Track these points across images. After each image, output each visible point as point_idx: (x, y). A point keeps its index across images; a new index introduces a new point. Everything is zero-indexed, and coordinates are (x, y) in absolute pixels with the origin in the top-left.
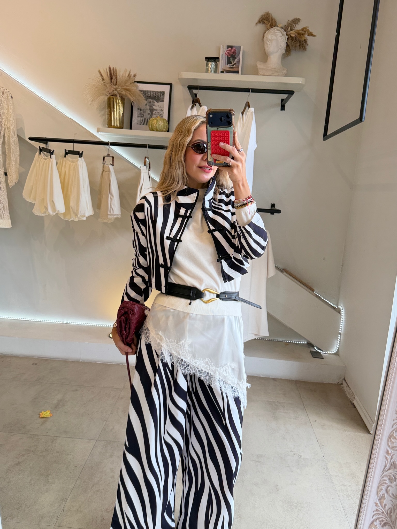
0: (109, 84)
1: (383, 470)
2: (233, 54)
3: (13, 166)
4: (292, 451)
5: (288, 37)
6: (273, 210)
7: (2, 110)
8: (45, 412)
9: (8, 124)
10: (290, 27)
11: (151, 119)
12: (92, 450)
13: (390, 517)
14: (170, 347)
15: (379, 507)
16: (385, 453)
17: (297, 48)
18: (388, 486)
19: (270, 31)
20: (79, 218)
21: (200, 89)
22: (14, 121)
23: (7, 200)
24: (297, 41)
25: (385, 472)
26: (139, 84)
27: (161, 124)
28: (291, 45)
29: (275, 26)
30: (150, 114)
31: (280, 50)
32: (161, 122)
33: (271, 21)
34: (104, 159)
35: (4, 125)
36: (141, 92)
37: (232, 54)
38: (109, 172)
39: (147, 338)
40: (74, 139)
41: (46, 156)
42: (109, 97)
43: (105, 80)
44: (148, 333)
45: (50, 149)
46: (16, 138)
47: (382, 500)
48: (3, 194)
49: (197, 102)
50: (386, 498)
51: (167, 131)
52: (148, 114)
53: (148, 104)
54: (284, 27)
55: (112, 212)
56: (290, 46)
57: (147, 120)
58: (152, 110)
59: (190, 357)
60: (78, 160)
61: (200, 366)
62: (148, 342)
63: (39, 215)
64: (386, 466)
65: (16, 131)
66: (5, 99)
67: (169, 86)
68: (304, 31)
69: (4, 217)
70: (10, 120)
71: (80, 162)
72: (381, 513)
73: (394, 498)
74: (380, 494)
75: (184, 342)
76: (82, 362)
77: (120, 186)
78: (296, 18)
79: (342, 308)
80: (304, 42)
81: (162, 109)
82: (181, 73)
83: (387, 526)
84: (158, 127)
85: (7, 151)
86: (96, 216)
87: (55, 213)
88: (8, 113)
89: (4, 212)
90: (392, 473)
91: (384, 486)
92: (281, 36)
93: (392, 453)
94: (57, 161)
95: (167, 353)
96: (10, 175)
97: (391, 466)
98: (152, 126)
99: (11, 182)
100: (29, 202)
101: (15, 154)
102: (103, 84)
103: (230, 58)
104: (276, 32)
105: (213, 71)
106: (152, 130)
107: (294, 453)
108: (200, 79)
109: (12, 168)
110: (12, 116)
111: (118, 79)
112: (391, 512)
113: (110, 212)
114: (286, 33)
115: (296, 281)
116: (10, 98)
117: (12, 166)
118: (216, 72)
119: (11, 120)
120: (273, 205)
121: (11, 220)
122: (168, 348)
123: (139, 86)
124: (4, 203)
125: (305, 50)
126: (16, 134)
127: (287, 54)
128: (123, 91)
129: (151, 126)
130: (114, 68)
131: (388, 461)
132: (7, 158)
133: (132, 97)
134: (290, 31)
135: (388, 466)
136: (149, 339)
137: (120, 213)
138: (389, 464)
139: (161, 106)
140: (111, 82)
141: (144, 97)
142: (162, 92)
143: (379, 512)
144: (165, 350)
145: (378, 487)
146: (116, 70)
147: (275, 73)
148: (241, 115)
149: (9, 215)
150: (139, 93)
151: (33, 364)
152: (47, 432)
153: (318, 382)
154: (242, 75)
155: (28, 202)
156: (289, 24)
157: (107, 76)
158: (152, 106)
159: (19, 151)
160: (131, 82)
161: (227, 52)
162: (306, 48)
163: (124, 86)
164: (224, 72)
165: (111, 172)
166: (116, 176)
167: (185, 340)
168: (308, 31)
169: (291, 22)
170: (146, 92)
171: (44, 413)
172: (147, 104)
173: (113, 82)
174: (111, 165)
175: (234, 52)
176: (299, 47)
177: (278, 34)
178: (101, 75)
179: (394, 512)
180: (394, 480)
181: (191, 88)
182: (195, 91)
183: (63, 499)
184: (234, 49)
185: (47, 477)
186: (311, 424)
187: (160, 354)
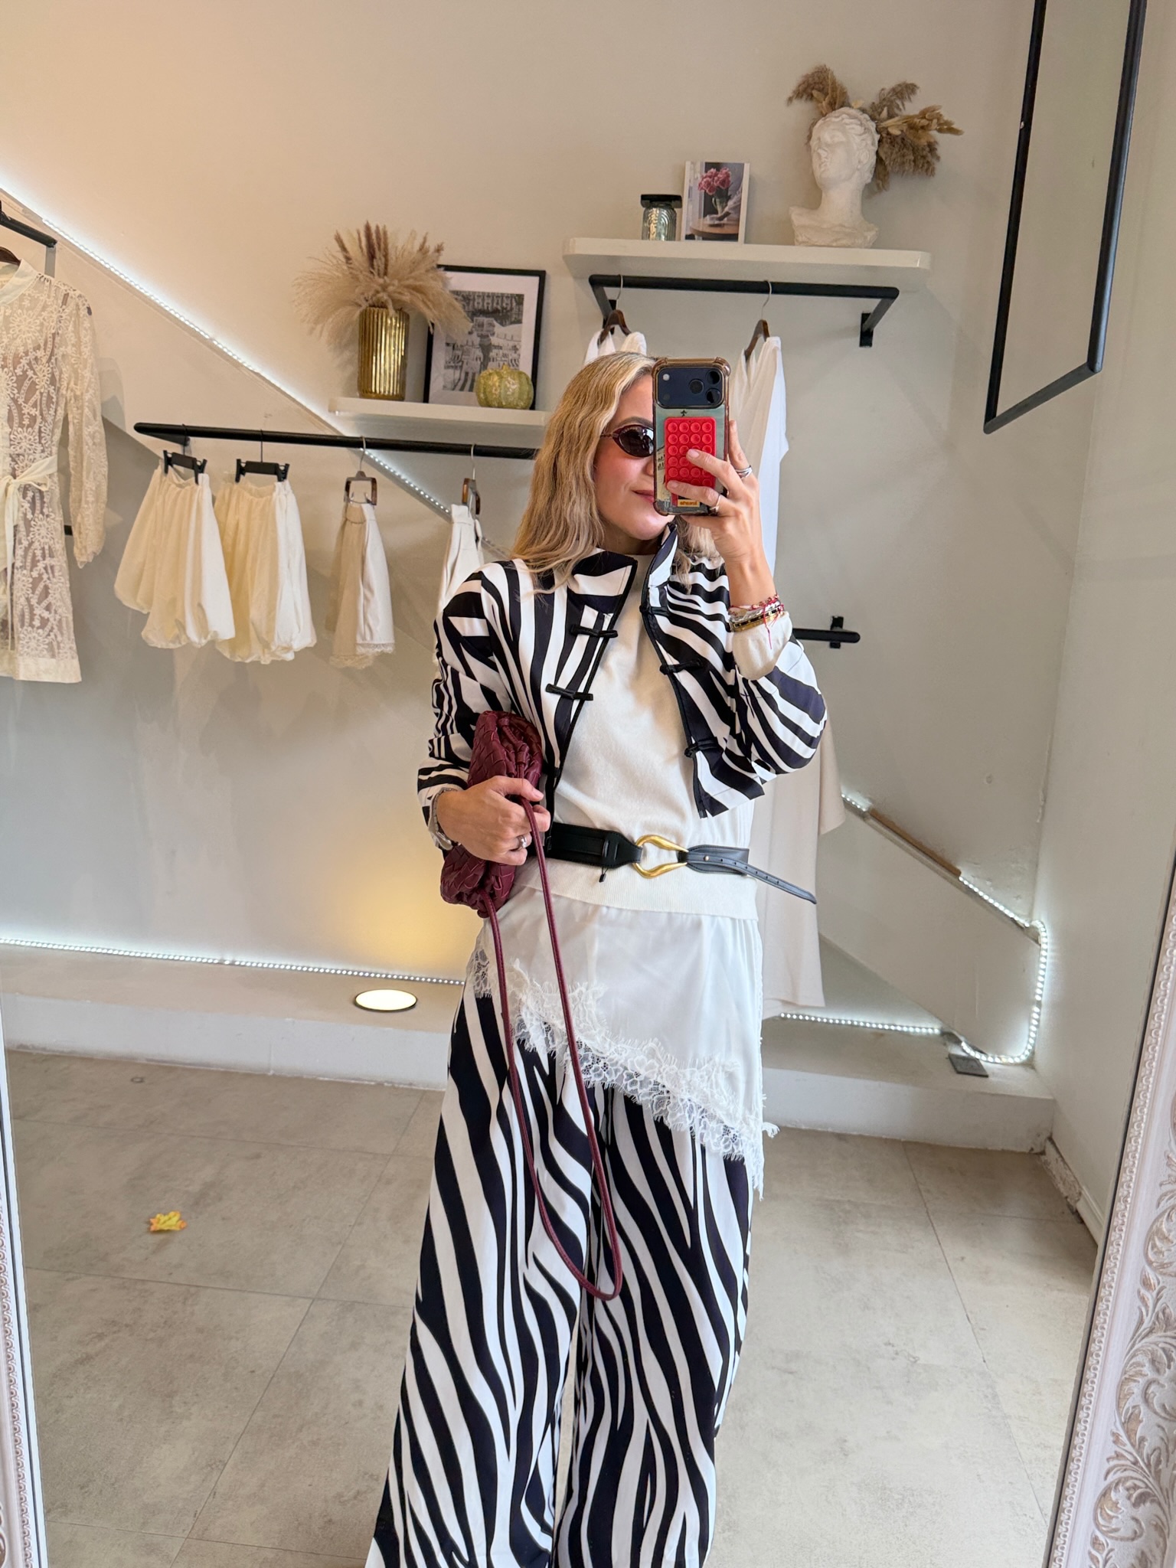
0: (364, 273)
1: (1134, 1335)
2: (722, 188)
3: (90, 505)
4: (891, 1342)
5: (881, 136)
6: (837, 635)
7: (61, 349)
8: (165, 1215)
9: (78, 387)
10: (885, 109)
11: (484, 373)
12: (300, 1326)
13: (1158, 1474)
14: (545, 1006)
15: (1125, 1445)
16: (1139, 1282)
17: (907, 168)
18: (1148, 1381)
19: (827, 119)
20: (273, 654)
21: (624, 286)
22: (95, 379)
23: (68, 601)
24: (908, 149)
25: (1139, 1342)
26: (449, 274)
27: (513, 386)
28: (890, 161)
29: (842, 106)
30: (480, 359)
31: (857, 174)
32: (512, 381)
33: (833, 91)
34: (347, 488)
35: (65, 389)
36: (456, 296)
37: (718, 187)
38: (362, 523)
39: (482, 981)
40: (263, 429)
41: (183, 478)
42: (366, 311)
43: (353, 261)
44: (484, 966)
45: (193, 456)
46: (100, 427)
47: (1131, 1426)
48: (60, 586)
49: (617, 323)
50: (1144, 1419)
51: (530, 406)
52: (477, 359)
53: (477, 330)
54: (868, 109)
55: (368, 638)
56: (887, 163)
57: (474, 374)
58: (486, 348)
59: (603, 1034)
60: (274, 490)
61: (632, 1062)
62: (482, 993)
63: (159, 647)
64: (1141, 1322)
65: (100, 405)
66: (71, 317)
67: (536, 279)
68: (928, 120)
69: (61, 651)
70: (83, 376)
71: (279, 494)
72: (1129, 1463)
73: (1167, 1417)
74: (1127, 1406)
75: (583, 989)
76: (274, 1075)
77: (393, 564)
78: (904, 83)
79: (1044, 927)
80: (928, 149)
81: (516, 343)
82: (572, 240)
83: (1148, 1504)
84: (502, 396)
85: (72, 464)
86: (322, 650)
87: (205, 638)
88: (78, 355)
89: (59, 638)
90: (1160, 1342)
91: (1139, 1382)
92: (861, 135)
93: (1159, 1283)
94: (215, 495)
95: (535, 1023)
96: (80, 533)
97: (1157, 1323)
98: (487, 393)
99: (83, 551)
100: (133, 610)
101: (94, 473)
102: (347, 273)
103: (713, 199)
104: (847, 121)
105: (664, 234)
106: (487, 403)
107: (895, 1349)
108: (625, 258)
109: (87, 513)
110: (88, 365)
111: (392, 258)
112: (1159, 1462)
113: (364, 638)
114: (875, 126)
115: (906, 845)
116: (83, 313)
117: (86, 506)
118: (671, 236)
119: (85, 375)
120: (838, 621)
121: (80, 660)
122: (540, 1009)
123: (451, 278)
124: (60, 611)
125: (929, 173)
126: (99, 414)
127: (878, 185)
128: (406, 293)
129: (485, 393)
130: (381, 228)
131: (1146, 1306)
132: (72, 483)
133: (431, 309)
134: (885, 120)
135: (1147, 1323)
136: (485, 982)
137: (392, 641)
138: (1151, 1318)
139: (512, 337)
140: (372, 265)
141: (465, 311)
142: (517, 295)
143: (1122, 1462)
144: (532, 1014)
145: (1122, 1384)
146: (385, 233)
147: (844, 237)
148: (743, 358)
149: (74, 646)
150: (451, 299)
151: (132, 1080)
152: (171, 1274)
153: (970, 1147)
154: (747, 245)
155: (129, 608)
156: (884, 99)
157: (360, 251)
158: (488, 336)
159: (107, 463)
160: (428, 267)
161: (705, 180)
162: (933, 169)
163: (407, 279)
164: (696, 237)
165: (368, 522)
166: (381, 534)
167: (587, 983)
168: (938, 120)
169: (889, 93)
170: (472, 297)
171: (163, 1218)
172: (474, 329)
173: (376, 267)
174: (368, 502)
175: (725, 182)
176: (913, 164)
177: (850, 129)
178: (344, 249)
179: (1168, 1461)
180: (1166, 1362)
181: (598, 282)
182: (610, 292)
183: (215, 1463)
184: (724, 171)
185: (168, 1399)
186: (949, 1268)
187: (516, 1025)
